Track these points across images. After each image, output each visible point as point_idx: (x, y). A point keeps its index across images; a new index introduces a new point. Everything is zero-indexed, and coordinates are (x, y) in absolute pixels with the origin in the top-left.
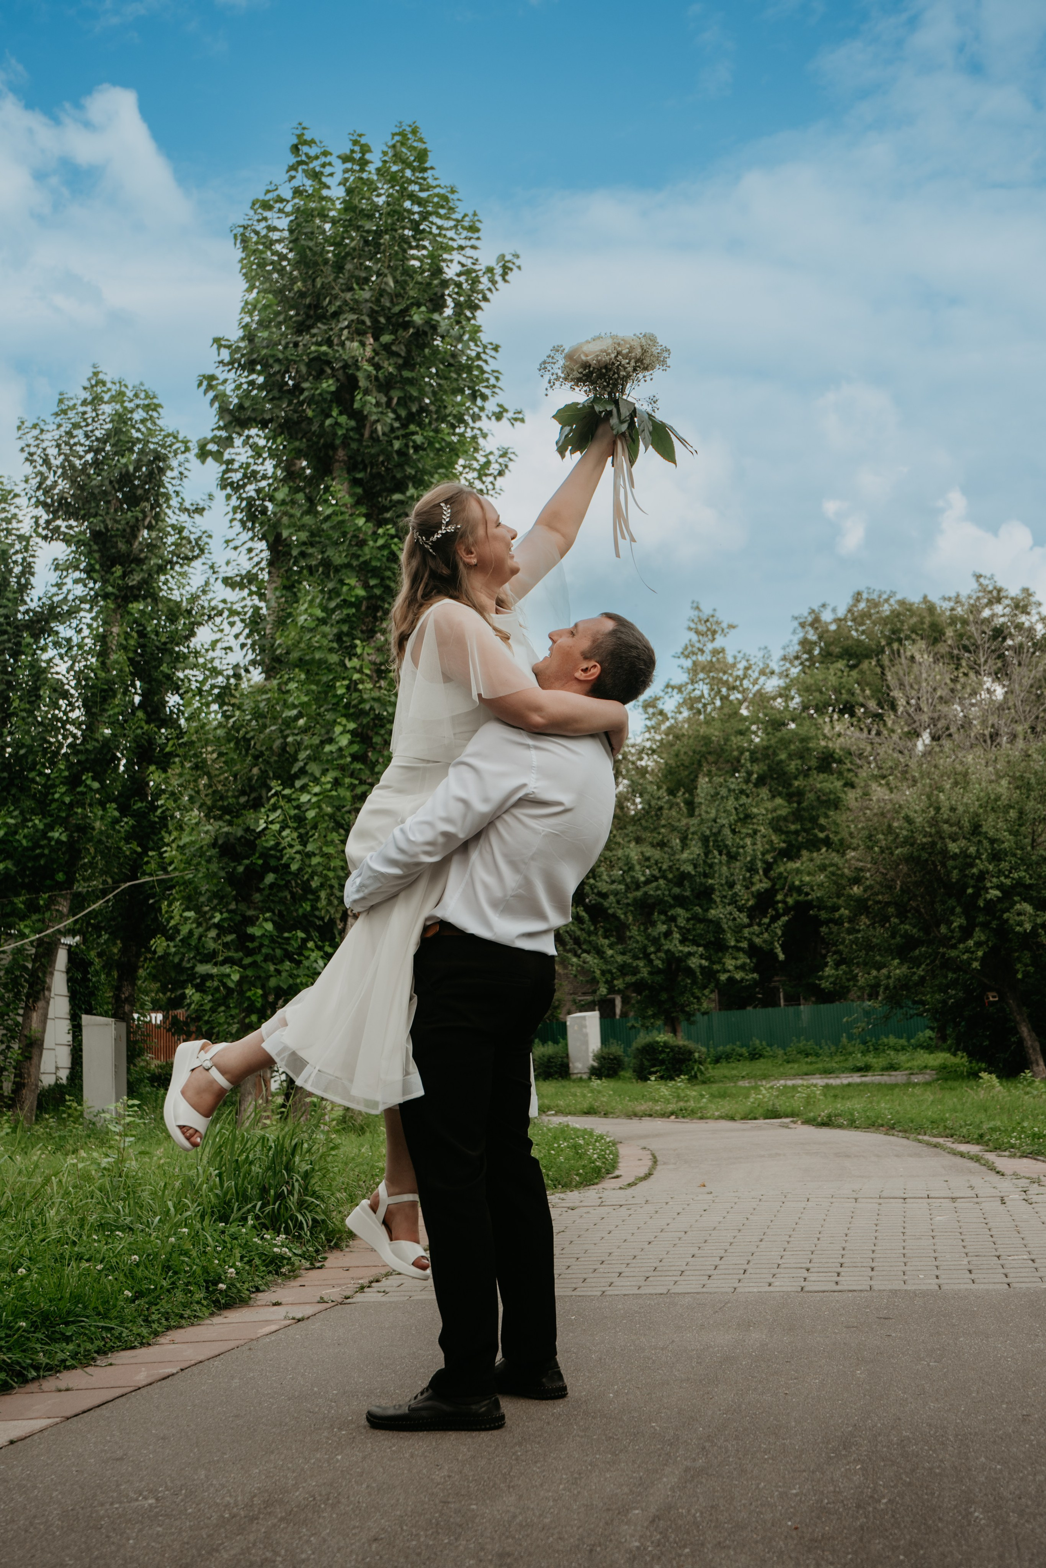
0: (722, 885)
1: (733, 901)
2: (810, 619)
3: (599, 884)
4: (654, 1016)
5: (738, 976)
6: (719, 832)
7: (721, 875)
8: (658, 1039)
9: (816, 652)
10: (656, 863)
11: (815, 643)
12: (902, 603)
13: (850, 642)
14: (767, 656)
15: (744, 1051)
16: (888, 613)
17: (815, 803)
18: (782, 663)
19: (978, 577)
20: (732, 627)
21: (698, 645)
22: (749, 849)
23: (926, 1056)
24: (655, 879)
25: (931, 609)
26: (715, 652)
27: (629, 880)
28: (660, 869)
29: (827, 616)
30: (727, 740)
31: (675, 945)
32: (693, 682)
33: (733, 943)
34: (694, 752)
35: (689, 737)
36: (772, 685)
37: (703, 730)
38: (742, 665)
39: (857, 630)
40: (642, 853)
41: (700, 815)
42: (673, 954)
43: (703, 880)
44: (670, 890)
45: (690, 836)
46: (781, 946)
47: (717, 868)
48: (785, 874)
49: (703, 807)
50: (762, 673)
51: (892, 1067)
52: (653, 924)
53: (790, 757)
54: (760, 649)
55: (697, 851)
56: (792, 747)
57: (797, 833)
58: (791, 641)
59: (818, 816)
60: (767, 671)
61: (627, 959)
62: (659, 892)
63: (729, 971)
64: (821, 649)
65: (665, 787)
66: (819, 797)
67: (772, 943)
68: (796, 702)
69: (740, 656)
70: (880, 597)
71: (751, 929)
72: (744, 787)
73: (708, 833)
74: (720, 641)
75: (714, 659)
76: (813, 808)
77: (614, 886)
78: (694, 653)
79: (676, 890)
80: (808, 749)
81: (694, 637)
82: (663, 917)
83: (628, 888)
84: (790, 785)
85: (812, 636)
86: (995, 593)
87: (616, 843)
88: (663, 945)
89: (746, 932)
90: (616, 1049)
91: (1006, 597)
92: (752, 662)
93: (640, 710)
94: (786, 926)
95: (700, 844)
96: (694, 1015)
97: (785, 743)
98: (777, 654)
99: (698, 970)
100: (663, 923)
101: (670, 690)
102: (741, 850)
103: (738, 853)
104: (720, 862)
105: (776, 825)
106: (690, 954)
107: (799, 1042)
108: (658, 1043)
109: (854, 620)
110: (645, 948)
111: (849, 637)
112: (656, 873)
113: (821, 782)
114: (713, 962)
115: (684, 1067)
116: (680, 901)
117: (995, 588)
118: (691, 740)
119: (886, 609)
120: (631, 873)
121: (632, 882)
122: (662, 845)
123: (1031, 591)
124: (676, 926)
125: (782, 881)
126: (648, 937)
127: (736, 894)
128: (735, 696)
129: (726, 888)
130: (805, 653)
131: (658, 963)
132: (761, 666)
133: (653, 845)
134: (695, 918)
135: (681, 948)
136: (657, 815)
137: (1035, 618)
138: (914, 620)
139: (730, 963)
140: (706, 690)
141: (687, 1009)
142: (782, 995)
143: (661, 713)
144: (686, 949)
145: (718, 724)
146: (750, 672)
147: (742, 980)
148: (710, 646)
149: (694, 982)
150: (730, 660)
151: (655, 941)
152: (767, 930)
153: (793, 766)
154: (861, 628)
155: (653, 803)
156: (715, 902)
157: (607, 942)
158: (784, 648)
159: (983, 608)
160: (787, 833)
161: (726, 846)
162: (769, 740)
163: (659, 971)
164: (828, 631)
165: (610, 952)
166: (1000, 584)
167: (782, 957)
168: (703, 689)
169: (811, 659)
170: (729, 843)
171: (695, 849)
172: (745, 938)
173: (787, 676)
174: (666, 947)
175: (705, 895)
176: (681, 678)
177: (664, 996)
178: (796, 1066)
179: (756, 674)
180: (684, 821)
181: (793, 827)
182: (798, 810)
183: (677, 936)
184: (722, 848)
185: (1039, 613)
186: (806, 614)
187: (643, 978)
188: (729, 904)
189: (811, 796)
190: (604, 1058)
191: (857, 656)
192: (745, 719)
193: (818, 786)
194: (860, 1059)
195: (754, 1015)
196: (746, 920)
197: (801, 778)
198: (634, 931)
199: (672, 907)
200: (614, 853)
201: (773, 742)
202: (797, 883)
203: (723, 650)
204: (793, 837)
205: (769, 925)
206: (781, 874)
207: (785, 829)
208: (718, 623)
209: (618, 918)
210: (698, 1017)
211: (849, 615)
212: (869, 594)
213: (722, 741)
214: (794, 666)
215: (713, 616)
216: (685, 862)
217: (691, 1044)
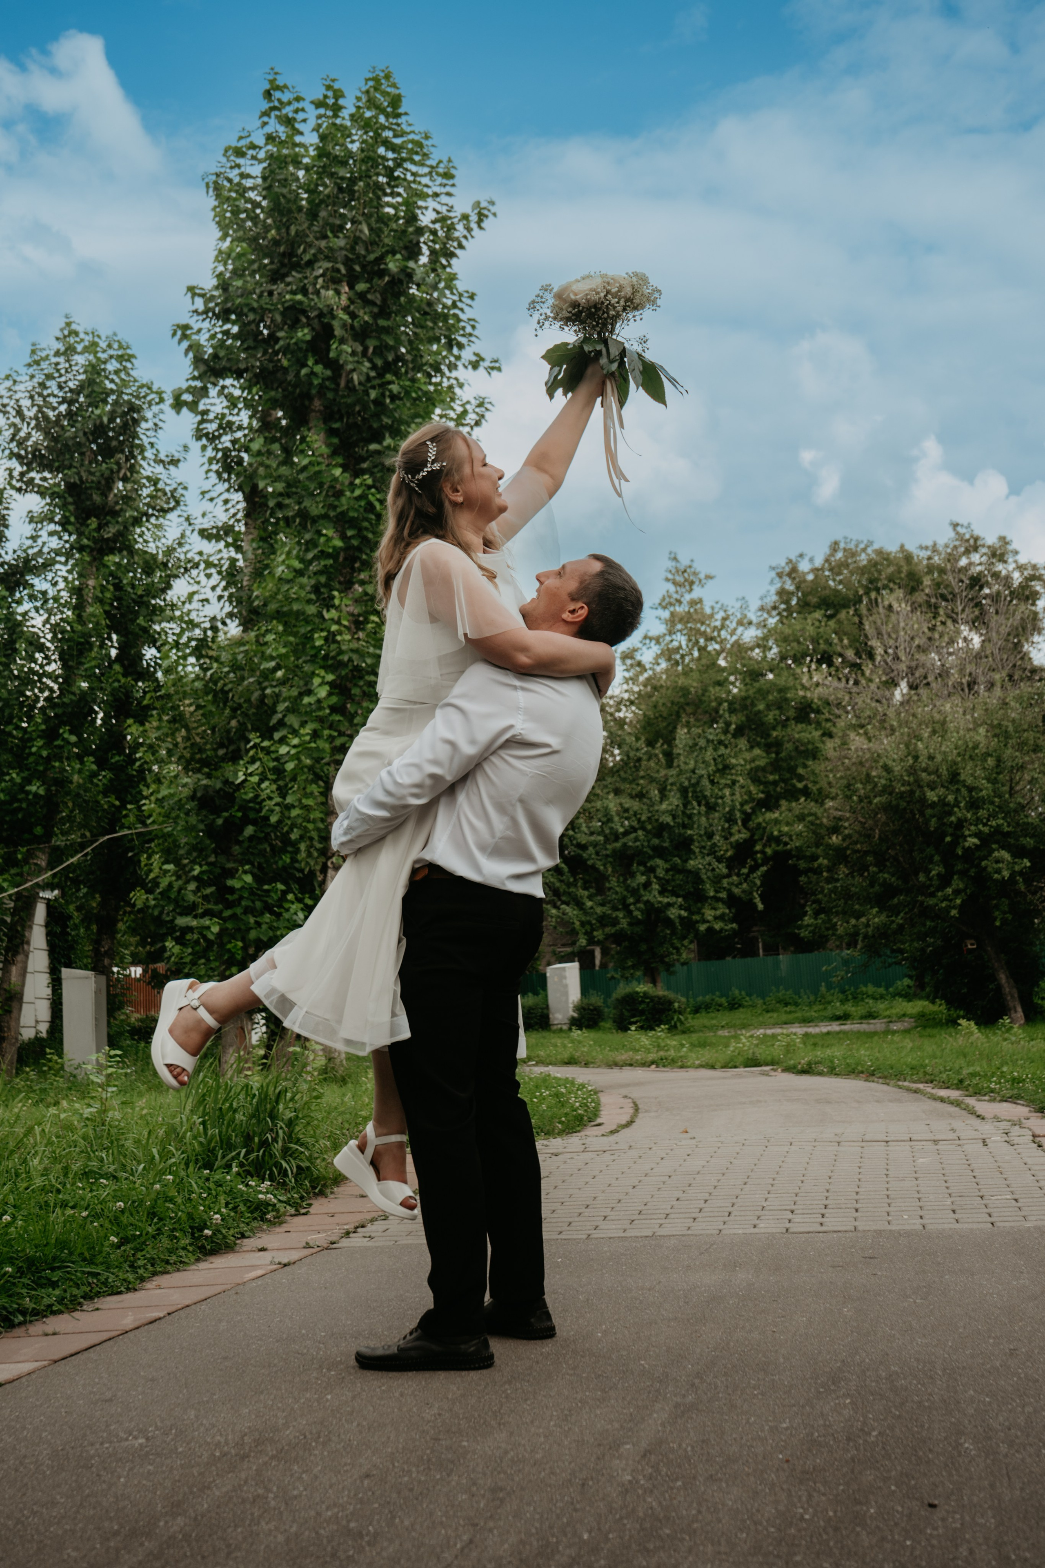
0: (701, 836)
1: (712, 852)
2: (787, 569)
3: (578, 835)
4: (633, 967)
5: (717, 926)
6: (698, 783)
7: (699, 826)
8: (638, 989)
9: (794, 602)
10: (635, 814)
11: (793, 593)
12: (879, 552)
13: (827, 592)
14: (745, 607)
15: (723, 1000)
16: (865, 562)
17: (793, 754)
18: (759, 613)
19: (955, 525)
20: (709, 577)
21: (675, 596)
22: (728, 800)
23: (905, 1004)
24: (635, 830)
25: (908, 558)
26: (693, 603)
27: (607, 831)
28: (639, 820)
29: (804, 566)
30: (705, 690)
31: (654, 895)
32: (671, 633)
33: (712, 894)
34: (673, 703)
35: (668, 688)
36: (750, 635)
37: (681, 681)
38: (720, 616)
39: (834, 580)
40: (621, 804)
41: (679, 766)
42: (652, 905)
43: (682, 831)
44: (649, 841)
45: (669, 787)
46: (760, 896)
47: (695, 819)
48: (764, 825)
49: (682, 758)
50: (740, 623)
51: (870, 1016)
52: (633, 875)
53: (768, 707)
54: (737, 599)
55: (676, 801)
56: (771, 697)
57: (775, 783)
58: (768, 591)
59: (796, 766)
60: (745, 621)
61: (607, 910)
62: (638, 843)
63: (708, 922)
64: (799, 599)
65: (643, 739)
66: (797, 748)
67: (751, 893)
68: (774, 652)
69: (718, 606)
70: (857, 546)
71: (730, 880)
72: (723, 738)
73: (686, 783)
74: (697, 593)
75: (692, 610)
76: (791, 758)
77: (592, 838)
78: (671, 604)
79: (656, 841)
80: (786, 700)
81: (672, 588)
82: (642, 868)
83: (607, 840)
84: (769, 735)
85: (790, 586)
86: (972, 542)
87: (597, 795)
88: (641, 896)
89: (725, 882)
90: (596, 1000)
91: (983, 546)
92: (730, 613)
94: (764, 876)
95: (678, 795)
96: (673, 965)
97: (763, 693)
98: (755, 604)
99: (677, 921)
100: (643, 874)
101: (648, 641)
102: (720, 801)
103: (716, 804)
104: (699, 813)
105: (755, 776)
106: (669, 905)
107: (778, 991)
108: (637, 993)
109: (831, 570)
110: (624, 899)
111: (826, 587)
112: (635, 824)
113: (799, 733)
114: (692, 913)
115: (664, 1017)
116: (659, 852)
117: (972, 536)
118: (669, 692)
119: (863, 559)
120: (610, 825)
121: (611, 833)
122: (641, 796)
123: (1008, 539)
124: (656, 877)
125: (761, 831)
126: (627, 888)
127: (715, 844)
128: (713, 647)
129: (705, 838)
130: (782, 603)
131: (637, 914)
132: (739, 616)
133: (632, 797)
134: (674, 868)
135: (660, 899)
136: (635, 766)
137: (1011, 567)
138: (891, 569)
139: (709, 914)
140: (684, 641)
141: (667, 960)
142: (760, 945)
143: (639, 664)
144: (666, 900)
145: (696, 675)
146: (728, 622)
147: (721, 930)
148: (687, 597)
149: (674, 933)
150: (708, 611)
151: (634, 892)
152: (745, 880)
153: (770, 717)
154: (838, 578)
155: (632, 754)
156: (694, 853)
157: (586, 893)
158: (762, 598)
159: (960, 556)
160: (766, 783)
161: (705, 797)
162: (747, 691)
163: (638, 922)
164: (805, 581)
165: (589, 904)
166: (976, 533)
167: (760, 907)
168: (681, 640)
169: (789, 609)
170: (708, 793)
171: (674, 800)
172: (724, 888)
173: (765, 626)
174: (645, 898)
175: (684, 846)
176: (660, 629)
177: (644, 947)
178: (775, 1015)
179: (734, 625)
180: (663, 772)
181: (771, 778)
182: (777, 760)
183: (656, 886)
184: (701, 799)
185: (1016, 562)
186: (783, 564)
187: (622, 929)
188: (708, 855)
189: (789, 746)
190: (584, 1009)
191: (835, 606)
192: (723, 669)
193: (797, 736)
194: (838, 1008)
195: (734, 965)
196: (725, 871)
197: (779, 728)
198: (613, 882)
199: (651, 858)
200: (593, 804)
201: (751, 692)
202: (776, 833)
203: (700, 601)
204: (771, 788)
205: (748, 875)
206: (759, 824)
207: (763, 780)
208: (695, 574)
209: (597, 870)
210: (678, 967)
211: (826, 565)
212: (846, 543)
213: (700, 692)
214: (771, 616)
215: (690, 567)
216: (664, 813)
217: (670, 995)
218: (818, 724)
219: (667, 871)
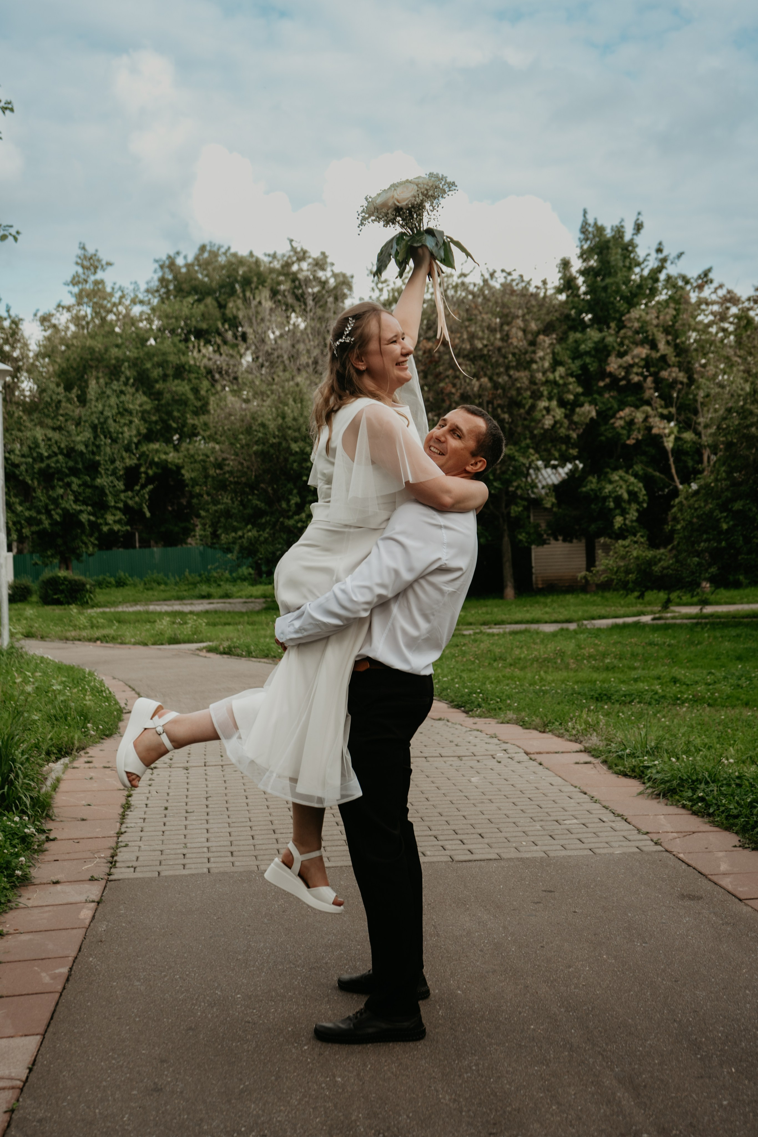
0: (106, 461)
1: (114, 473)
2: (167, 263)
3: (12, 457)
4: (52, 556)
5: (116, 527)
6: (105, 421)
7: (105, 454)
8: (60, 574)
9: (171, 287)
10: (56, 442)
11: (171, 281)
12: (235, 255)
13: (197, 283)
14: (136, 290)
15: (112, 580)
16: (223, 263)
17: (170, 402)
18: (145, 294)
19: (291, 241)
20: (109, 264)
21: (83, 276)
22: (127, 435)
23: (250, 588)
24: (56, 454)
25: (257, 262)
26: (96, 283)
27: (35, 455)
28: (59, 447)
29: (180, 261)
30: (107, 350)
31: (70, 504)
32: (79, 304)
33: (113, 504)
34: (81, 358)
35: (77, 347)
37: (89, 342)
38: (118, 294)
39: (202, 274)
40: (46, 435)
41: (91, 408)
42: (68, 510)
43: (92, 457)
44: (66, 463)
45: (82, 423)
46: (148, 507)
47: (102, 448)
48: (147, 453)
49: (93, 403)
51: (227, 596)
52: (53, 488)
53: (153, 366)
54: (131, 283)
56: (156, 359)
57: (156, 422)
58: (152, 278)
59: (172, 411)
60: (136, 300)
61: (33, 514)
62: (58, 465)
63: (109, 524)
64: (175, 286)
65: (62, 385)
66: (173, 397)
67: (141, 504)
68: (156, 324)
69: (117, 287)
70: (219, 249)
71: (126, 494)
72: (124, 388)
73: (96, 422)
74: (100, 275)
75: (96, 288)
76: (169, 404)
77: (23, 460)
78: (78, 283)
79: (71, 464)
80: (167, 362)
81: (80, 270)
82: (61, 483)
83: (34, 459)
84: (153, 387)
85: (170, 277)
86: (301, 254)
87: (25, 427)
88: (60, 504)
89: (122, 496)
90: (26, 581)
91: (309, 257)
92: (125, 293)
93: (39, 323)
94: (151, 492)
95: (90, 430)
96: (82, 556)
97: (150, 356)
98: (143, 287)
99: (86, 524)
100: (61, 487)
101: (61, 309)
102: (120, 436)
103: (118, 438)
104: (105, 444)
105: (144, 416)
106: (81, 511)
107: (153, 574)
108: (59, 577)
109: (199, 265)
110: (46, 505)
111: (196, 279)
112: (56, 450)
113: (177, 386)
114: (97, 518)
115: (79, 596)
116: (74, 472)
117: (302, 249)
118: (79, 350)
119: (222, 260)
120: (37, 450)
121: (38, 456)
122: (58, 429)
123: (327, 254)
124: (71, 490)
125: (145, 457)
126: (49, 497)
127: (116, 468)
128: (111, 317)
129: (109, 463)
130: (162, 287)
131: (58, 518)
132: (132, 295)
133: (54, 429)
134: (85, 484)
135: (74, 506)
136: (56, 406)
137: (329, 274)
138: (245, 269)
139: (110, 518)
140: (89, 311)
141: (78, 551)
142: (138, 542)
143: (54, 326)
144: (78, 508)
145: (100, 339)
146: (124, 300)
147: (119, 531)
148: (92, 278)
149: (83, 532)
150: (109, 290)
151: (55, 501)
152: (137, 495)
153: (156, 373)
154: (205, 272)
155: (54, 397)
156: (101, 474)
157: (17, 500)
158: (147, 283)
159: (293, 263)
160: (150, 423)
161: (110, 432)
162: (138, 353)
163: (57, 523)
164: (180, 273)
165: (19, 508)
166: (305, 248)
167: (148, 514)
168: (87, 310)
169: (168, 292)
170: (112, 430)
171: (88, 434)
172: (122, 500)
173: (149, 303)
174: (63, 506)
175: (93, 468)
176: (70, 301)
177: (60, 541)
178: (156, 593)
179: (128, 302)
180: (77, 411)
181: (154, 418)
182: (158, 405)
183: (72, 498)
184: (107, 434)
185: (332, 271)
186: (164, 258)
187: (45, 529)
188: (111, 475)
189: (167, 396)
190: (17, 587)
191: (201, 293)
192: (120, 335)
193: (174, 389)
194: (204, 589)
195: (120, 553)
196: (122, 487)
197: (161, 382)
198: (39, 493)
199: (67, 476)
200: (25, 434)
201: (142, 354)
202: (156, 459)
203: (102, 282)
204: (153, 425)
205: (139, 491)
206: (144, 452)
207: (148, 419)
208: (99, 261)
209: (27, 483)
210: (84, 556)
211: (196, 263)
212: (211, 246)
213: (103, 351)
214: (155, 297)
215: (95, 255)
216: (78, 443)
217: (82, 578)
218: (190, 380)
219: (79, 486)
